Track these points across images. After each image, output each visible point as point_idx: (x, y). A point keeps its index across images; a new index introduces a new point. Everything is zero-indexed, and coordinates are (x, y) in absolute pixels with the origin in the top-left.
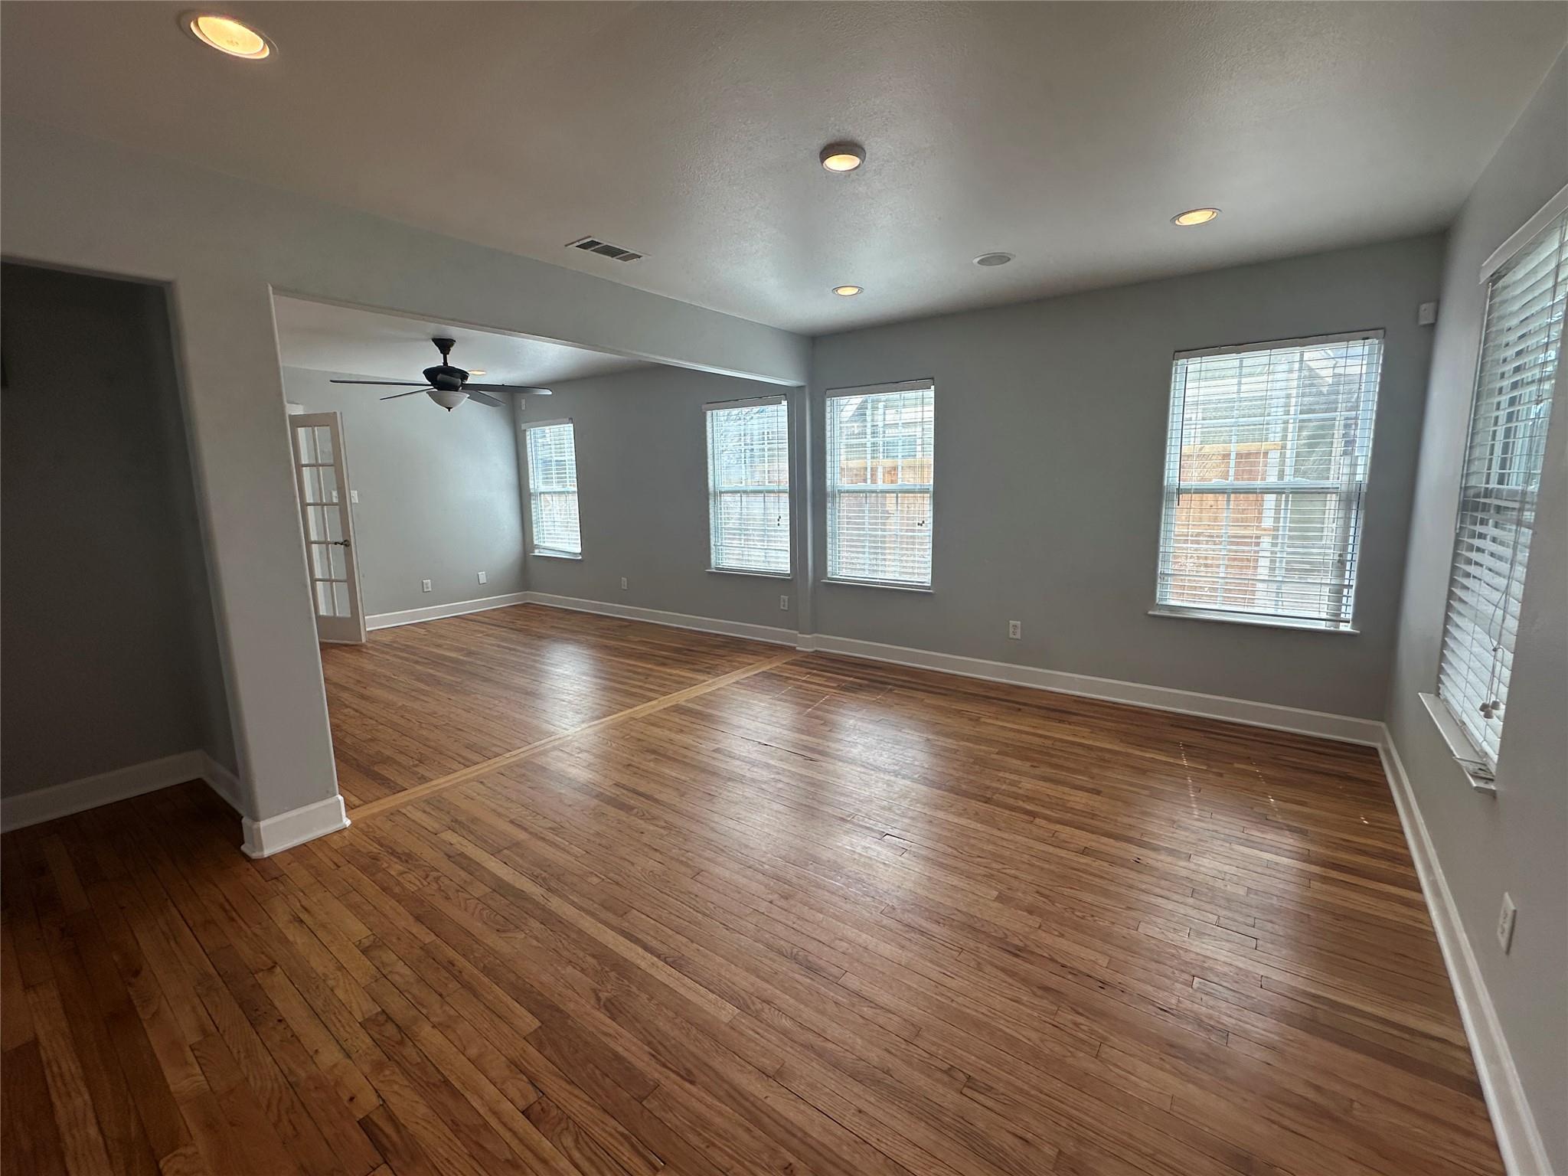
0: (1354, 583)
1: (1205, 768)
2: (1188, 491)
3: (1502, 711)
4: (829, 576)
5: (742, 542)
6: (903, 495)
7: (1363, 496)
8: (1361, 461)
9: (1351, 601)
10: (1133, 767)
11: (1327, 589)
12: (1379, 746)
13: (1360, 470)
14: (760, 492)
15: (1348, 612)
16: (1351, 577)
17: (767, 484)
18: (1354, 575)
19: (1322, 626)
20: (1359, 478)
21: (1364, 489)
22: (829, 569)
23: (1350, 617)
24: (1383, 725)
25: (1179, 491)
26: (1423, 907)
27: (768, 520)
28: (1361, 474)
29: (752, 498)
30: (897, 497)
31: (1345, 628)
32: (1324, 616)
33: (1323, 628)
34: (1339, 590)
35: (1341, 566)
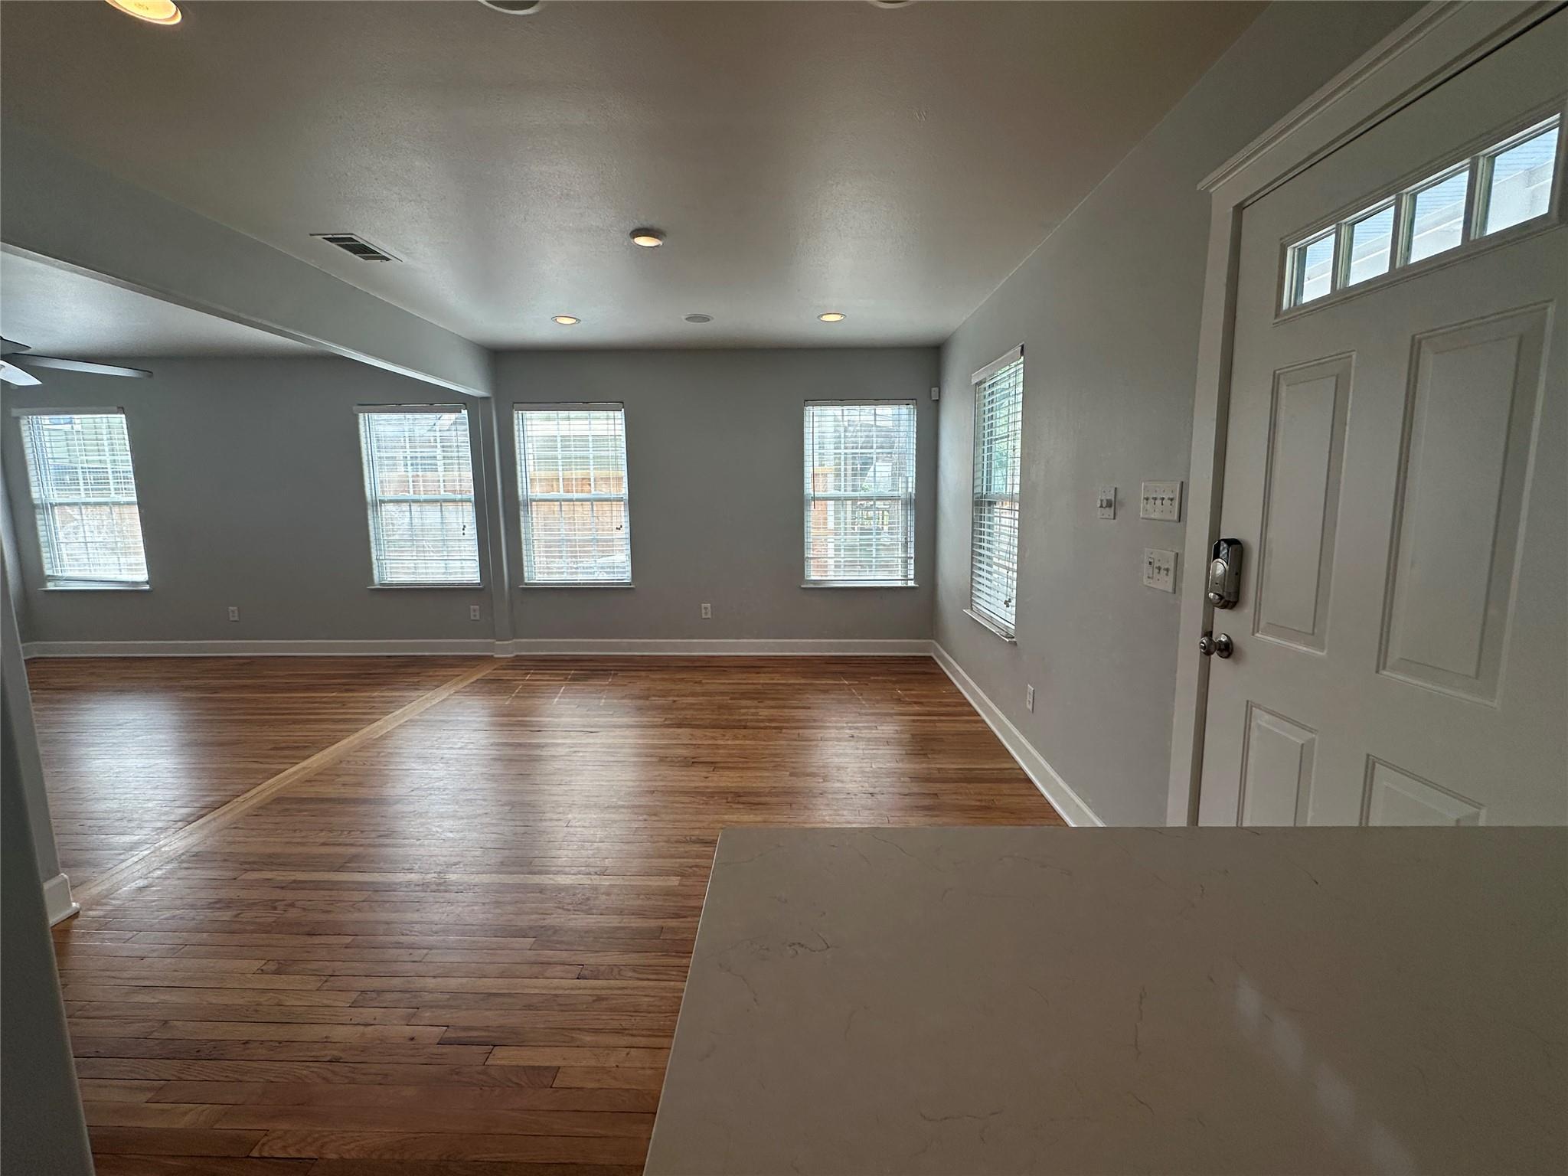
0: (913, 555)
1: (857, 682)
2: (819, 499)
3: (1014, 602)
4: (526, 581)
5: (414, 554)
6: (598, 503)
7: (913, 501)
8: (910, 480)
9: (912, 567)
10: (820, 690)
11: (900, 560)
12: (932, 654)
13: (910, 485)
14: (436, 501)
15: (911, 574)
16: (912, 553)
17: (442, 492)
18: (913, 551)
19: (900, 584)
20: (910, 490)
21: (913, 497)
22: (526, 575)
23: (912, 577)
24: (933, 641)
25: (814, 499)
26: (983, 721)
27: (447, 530)
28: (912, 489)
29: (427, 507)
30: (592, 505)
31: (911, 584)
32: (900, 578)
33: (900, 585)
34: (905, 561)
35: (906, 545)
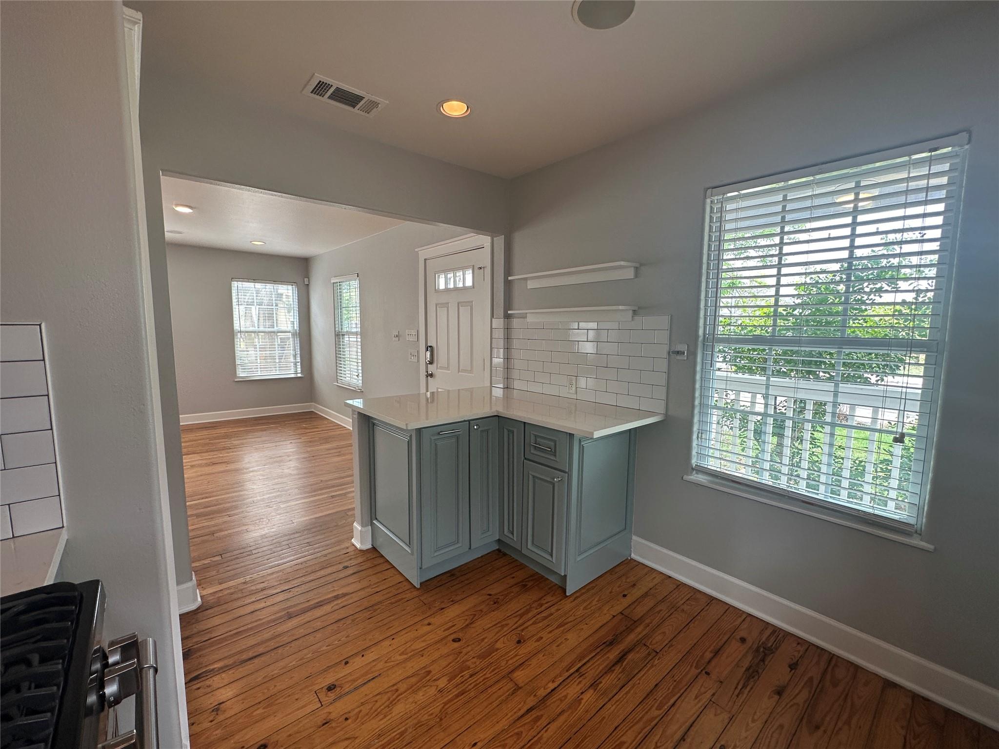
2: (243, 332)
3: (361, 375)
7: (297, 333)
8: (295, 322)
9: (299, 367)
11: (292, 364)
12: (313, 410)
13: (295, 325)
15: (299, 370)
16: (299, 359)
19: (293, 376)
21: (298, 331)
23: (300, 372)
24: (313, 403)
25: (240, 332)
28: (296, 327)
31: (299, 375)
32: (293, 372)
34: (295, 364)
35: (295, 356)
